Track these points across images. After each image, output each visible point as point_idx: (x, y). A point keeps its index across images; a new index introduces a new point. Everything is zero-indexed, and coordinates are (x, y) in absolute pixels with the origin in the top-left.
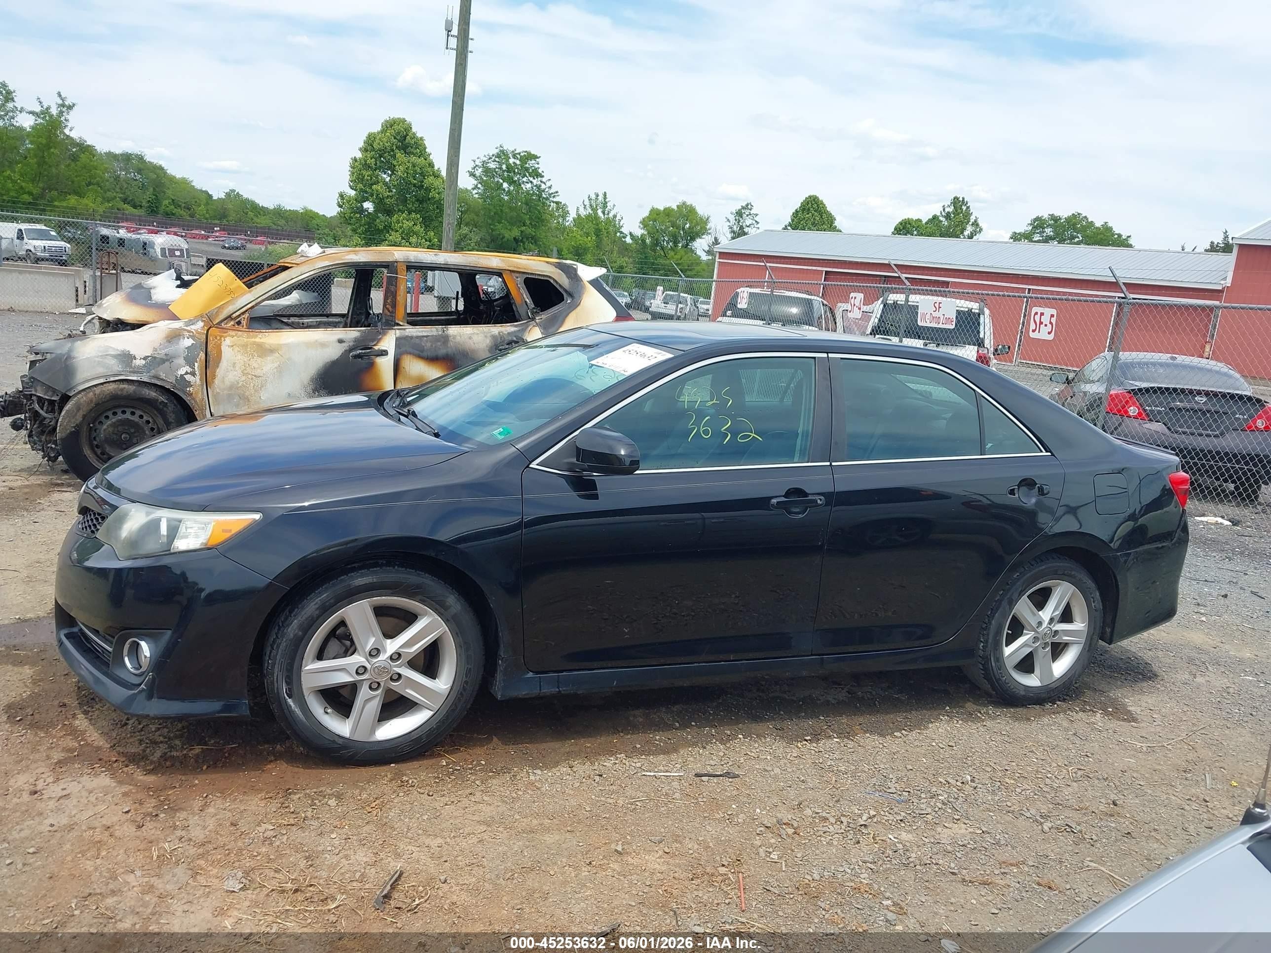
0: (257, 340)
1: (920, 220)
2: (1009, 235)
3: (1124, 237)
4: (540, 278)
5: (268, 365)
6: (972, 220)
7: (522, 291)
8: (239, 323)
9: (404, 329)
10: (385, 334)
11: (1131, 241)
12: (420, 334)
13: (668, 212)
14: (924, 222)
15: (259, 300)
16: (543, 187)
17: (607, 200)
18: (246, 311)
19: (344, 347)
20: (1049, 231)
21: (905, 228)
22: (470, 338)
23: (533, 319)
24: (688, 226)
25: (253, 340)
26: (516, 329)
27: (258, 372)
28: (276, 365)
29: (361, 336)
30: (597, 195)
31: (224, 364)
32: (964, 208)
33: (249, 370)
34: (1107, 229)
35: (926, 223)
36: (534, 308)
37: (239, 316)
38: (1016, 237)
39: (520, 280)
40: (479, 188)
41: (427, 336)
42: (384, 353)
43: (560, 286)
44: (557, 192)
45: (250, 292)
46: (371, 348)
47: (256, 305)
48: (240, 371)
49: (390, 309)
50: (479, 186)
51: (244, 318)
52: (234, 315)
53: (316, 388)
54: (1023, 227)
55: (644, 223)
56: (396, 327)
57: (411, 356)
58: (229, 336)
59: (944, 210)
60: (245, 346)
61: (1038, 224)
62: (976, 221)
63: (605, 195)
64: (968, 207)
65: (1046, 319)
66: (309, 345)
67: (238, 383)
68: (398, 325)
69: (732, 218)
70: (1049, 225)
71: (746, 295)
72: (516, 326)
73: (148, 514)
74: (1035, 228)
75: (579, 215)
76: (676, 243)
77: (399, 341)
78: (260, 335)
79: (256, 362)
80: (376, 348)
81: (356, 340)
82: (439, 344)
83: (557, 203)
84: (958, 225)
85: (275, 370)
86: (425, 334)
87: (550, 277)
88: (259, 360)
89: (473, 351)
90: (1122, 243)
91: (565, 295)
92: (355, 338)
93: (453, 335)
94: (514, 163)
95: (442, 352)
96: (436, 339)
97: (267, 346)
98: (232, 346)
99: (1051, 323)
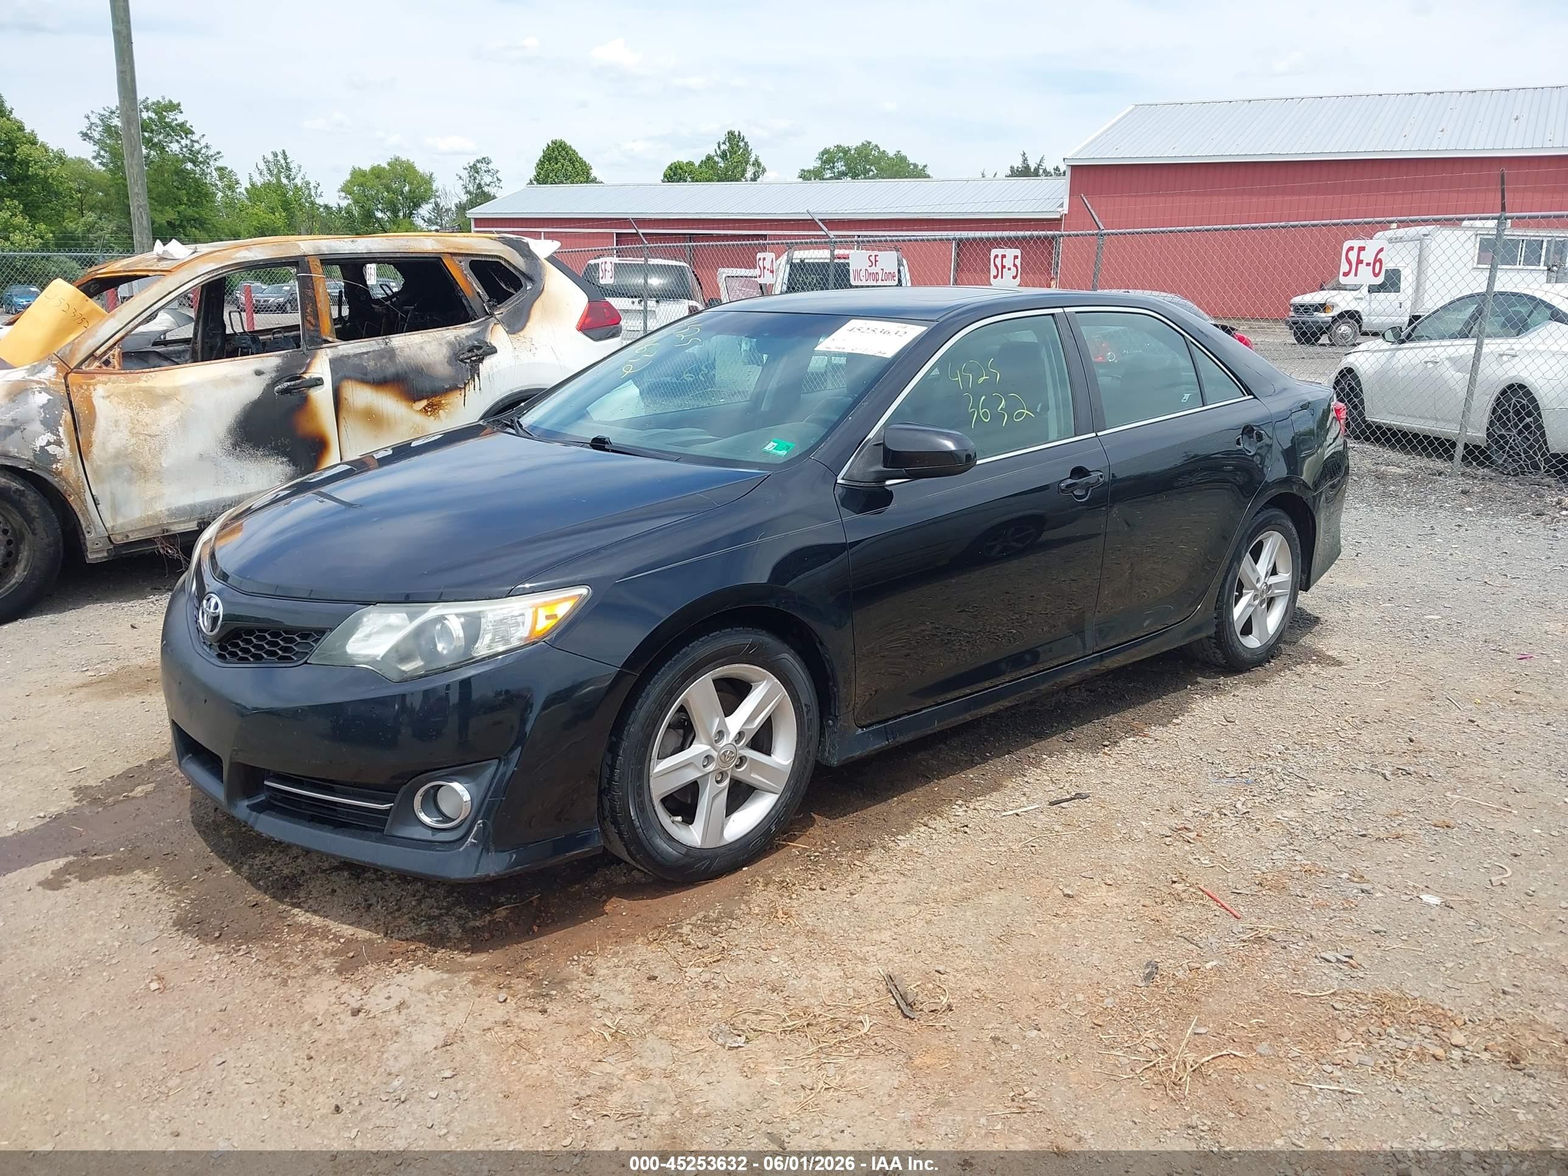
0: (142, 384)
1: (691, 164)
2: (797, 173)
3: (920, 168)
4: (488, 259)
5: (165, 417)
6: (752, 160)
7: (470, 279)
8: (107, 363)
9: (336, 346)
10: (313, 357)
11: (928, 171)
12: (358, 351)
13: (377, 173)
14: (697, 164)
15: (131, 326)
16: (197, 146)
17: (289, 161)
18: (115, 344)
19: (265, 379)
20: (840, 166)
21: (676, 174)
22: (422, 349)
23: (492, 315)
24: (407, 188)
25: (136, 384)
26: (474, 330)
27: (153, 430)
28: (176, 416)
29: (284, 363)
30: (275, 155)
31: (101, 423)
32: (742, 144)
33: (139, 428)
34: (901, 159)
35: (700, 166)
36: (489, 301)
37: (105, 353)
38: (805, 176)
39: (465, 265)
40: (103, 157)
41: (367, 353)
42: (318, 382)
43: (514, 267)
44: (219, 153)
45: (113, 316)
46: (299, 378)
47: (126, 335)
48: (126, 432)
49: (313, 321)
50: (102, 153)
51: (113, 355)
52: (98, 352)
53: (236, 441)
54: (813, 164)
55: (346, 189)
56: (325, 345)
57: (353, 383)
58: (99, 382)
59: (719, 148)
60: (126, 395)
61: (828, 158)
62: (756, 160)
63: (284, 152)
64: (746, 143)
65: (1008, 262)
66: (218, 383)
67: (127, 449)
68: (327, 342)
69: (465, 174)
70: (840, 158)
71: (609, 267)
72: (473, 326)
73: (412, 617)
74: (824, 162)
75: (253, 185)
76: (395, 211)
77: (336, 364)
78: (144, 377)
79: (147, 416)
80: (307, 376)
81: (279, 369)
82: (384, 361)
83: (220, 169)
84: (736, 167)
85: (177, 424)
86: (364, 350)
87: (500, 257)
88: (152, 412)
89: (429, 365)
90: (918, 173)
91: (523, 280)
92: (277, 367)
93: (400, 348)
94: (150, 118)
95: (391, 370)
96: (380, 355)
97: (157, 391)
98: (108, 397)
99: (1015, 265)
